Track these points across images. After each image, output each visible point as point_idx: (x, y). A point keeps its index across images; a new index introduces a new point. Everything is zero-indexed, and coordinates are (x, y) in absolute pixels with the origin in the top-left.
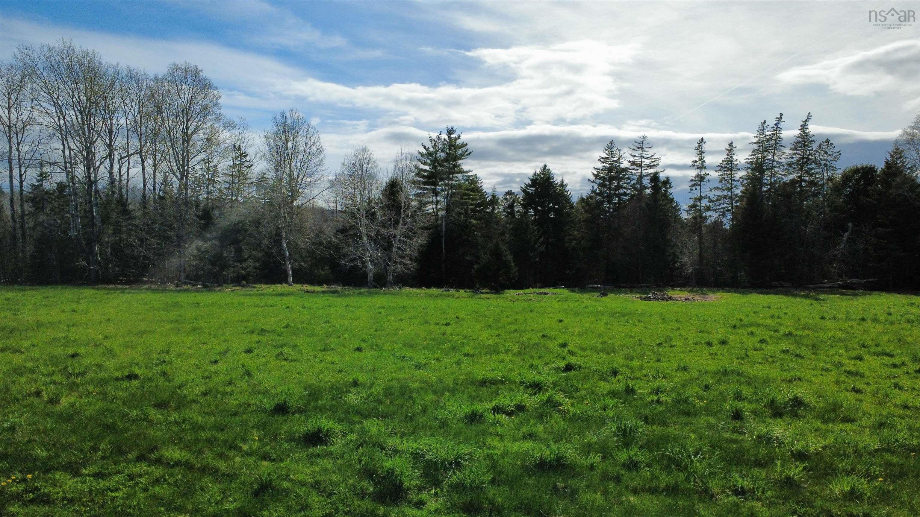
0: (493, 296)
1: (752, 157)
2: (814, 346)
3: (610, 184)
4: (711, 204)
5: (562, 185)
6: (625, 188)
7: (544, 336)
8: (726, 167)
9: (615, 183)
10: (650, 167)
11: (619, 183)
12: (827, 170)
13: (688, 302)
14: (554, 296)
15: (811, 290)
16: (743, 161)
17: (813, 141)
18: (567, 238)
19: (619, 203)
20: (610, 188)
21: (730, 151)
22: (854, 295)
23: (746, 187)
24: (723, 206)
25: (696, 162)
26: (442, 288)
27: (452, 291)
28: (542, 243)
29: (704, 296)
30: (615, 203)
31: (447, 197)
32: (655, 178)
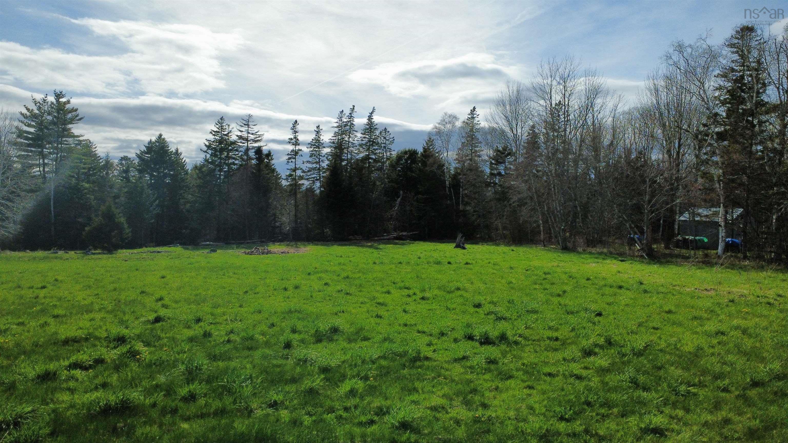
0: (105, 256)
1: (334, 138)
2: (360, 286)
3: (221, 155)
4: (304, 174)
5: (177, 153)
6: (234, 158)
7: (142, 292)
8: (315, 145)
9: (226, 154)
10: (256, 141)
11: (228, 154)
12: (386, 151)
13: (284, 255)
14: (166, 255)
15: (375, 241)
16: (328, 141)
17: (376, 128)
18: (182, 201)
19: (228, 171)
20: (220, 158)
21: (318, 132)
22: (403, 244)
23: (331, 161)
24: (313, 176)
25: (291, 139)
26: (49, 250)
27: (61, 253)
28: (157, 206)
29: (296, 249)
30: (225, 171)
31: (56, 161)
32: (259, 151)
